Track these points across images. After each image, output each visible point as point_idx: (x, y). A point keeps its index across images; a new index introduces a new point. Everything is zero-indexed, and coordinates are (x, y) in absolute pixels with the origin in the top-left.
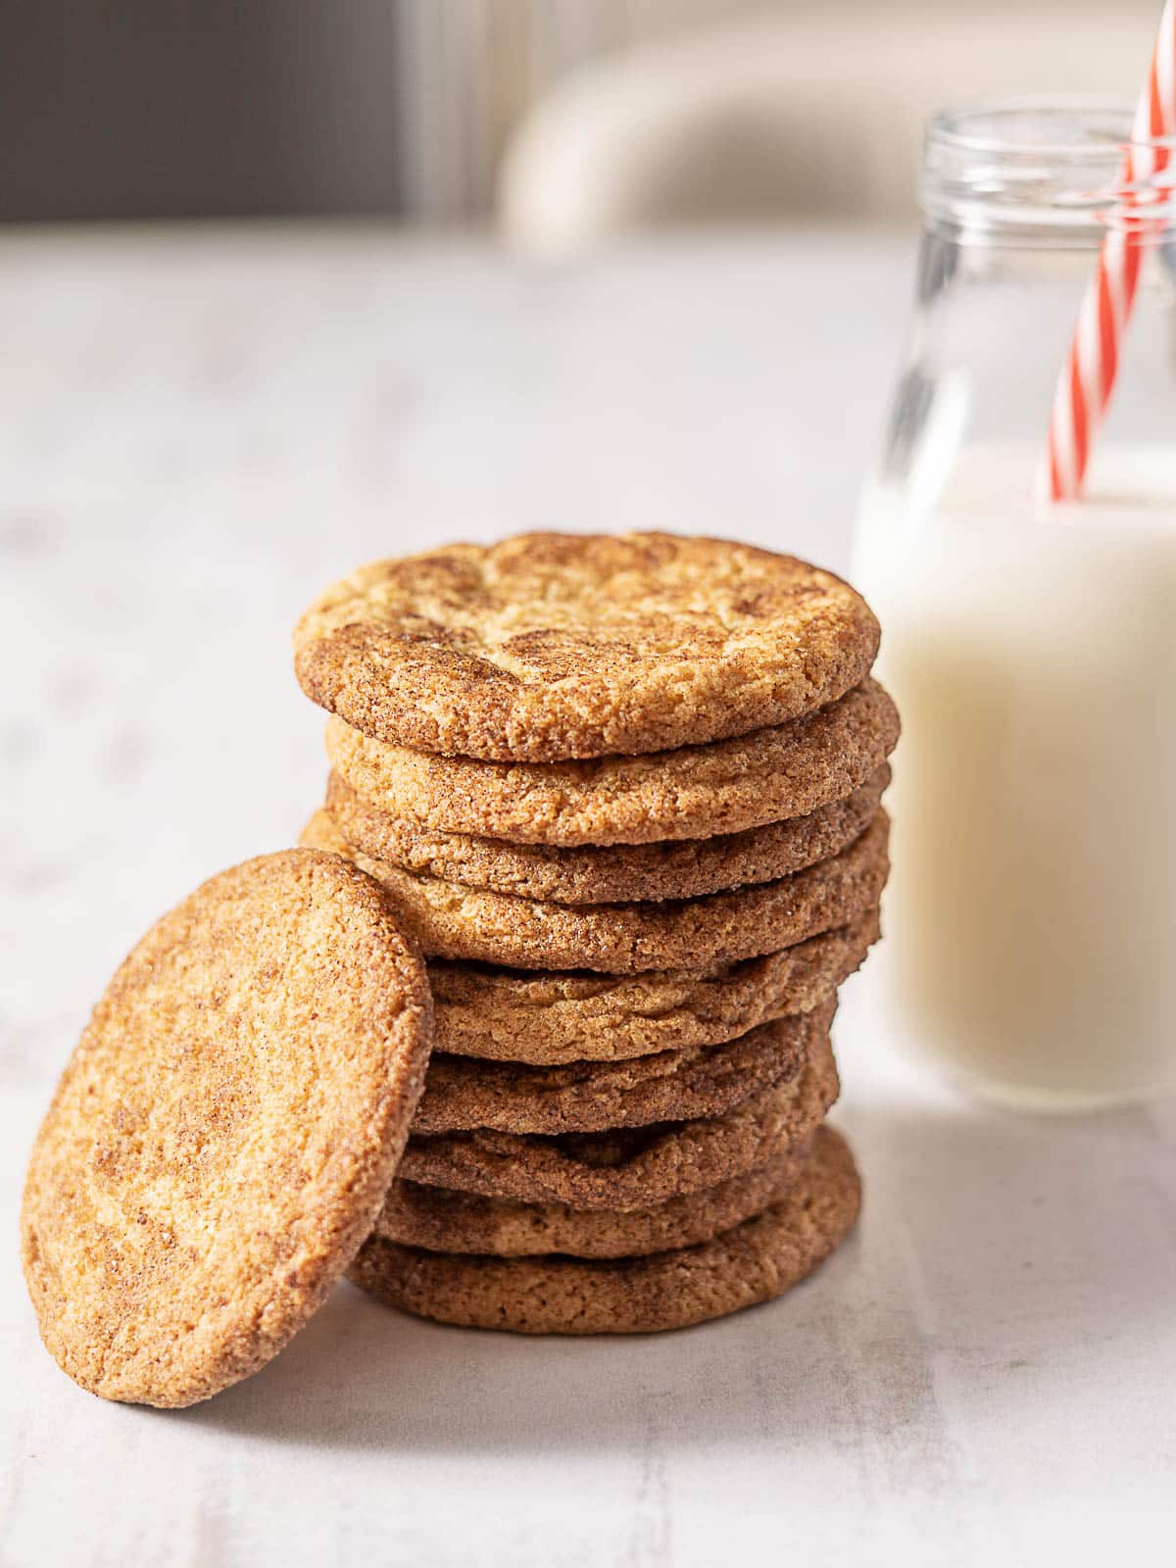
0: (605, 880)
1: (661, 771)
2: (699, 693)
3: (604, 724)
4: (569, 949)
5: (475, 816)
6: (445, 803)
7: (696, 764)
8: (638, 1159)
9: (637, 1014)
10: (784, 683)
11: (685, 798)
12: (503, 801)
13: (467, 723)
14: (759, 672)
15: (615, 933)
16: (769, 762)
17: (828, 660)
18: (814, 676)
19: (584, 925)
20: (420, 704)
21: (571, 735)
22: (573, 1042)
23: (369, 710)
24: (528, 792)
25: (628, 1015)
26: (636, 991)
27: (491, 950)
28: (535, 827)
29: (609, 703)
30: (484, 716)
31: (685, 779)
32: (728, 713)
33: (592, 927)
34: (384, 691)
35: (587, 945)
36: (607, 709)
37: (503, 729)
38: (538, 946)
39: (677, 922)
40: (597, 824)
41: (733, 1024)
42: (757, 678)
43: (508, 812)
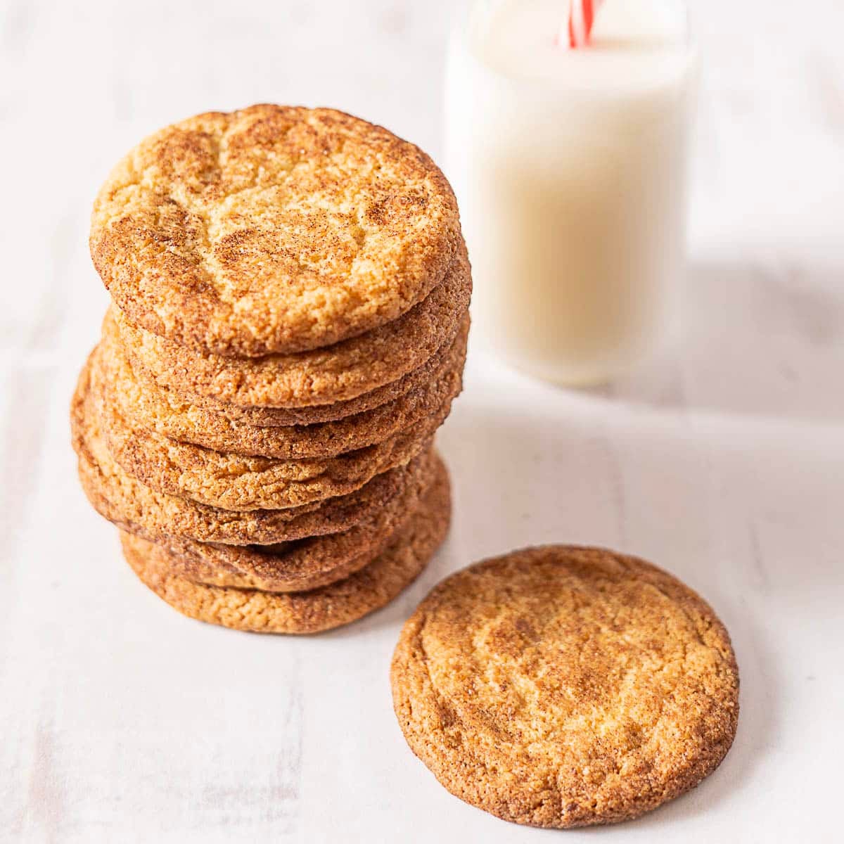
0: (271, 416)
1: (303, 363)
2: (328, 317)
3: (266, 338)
4: (251, 448)
5: (188, 383)
6: (171, 371)
7: (326, 360)
8: (298, 553)
9: (295, 482)
10: (385, 305)
11: (317, 383)
12: (205, 375)
13: (182, 329)
14: (368, 296)
15: (279, 441)
16: (374, 353)
17: (416, 281)
18: (406, 295)
19: (260, 436)
20: (156, 307)
21: (246, 344)
22: (254, 502)
23: (126, 303)
24: (222, 370)
25: (288, 483)
26: (294, 468)
27: (205, 443)
28: (224, 397)
29: (269, 325)
30: (192, 326)
31: (319, 370)
32: (347, 328)
33: (265, 437)
34: (135, 292)
35: (262, 447)
36: (269, 329)
37: (204, 336)
38: (232, 444)
39: (318, 434)
40: (261, 399)
41: (356, 482)
42: (367, 301)
43: (208, 384)
